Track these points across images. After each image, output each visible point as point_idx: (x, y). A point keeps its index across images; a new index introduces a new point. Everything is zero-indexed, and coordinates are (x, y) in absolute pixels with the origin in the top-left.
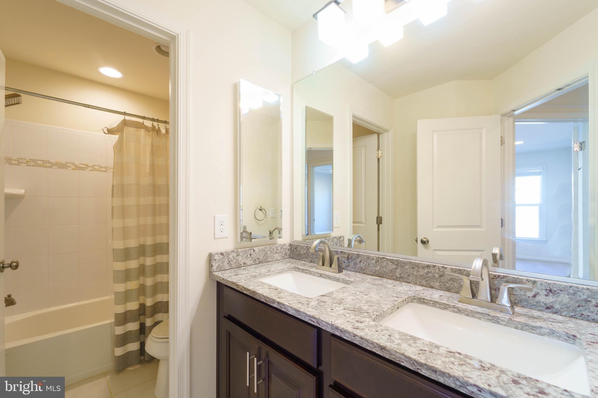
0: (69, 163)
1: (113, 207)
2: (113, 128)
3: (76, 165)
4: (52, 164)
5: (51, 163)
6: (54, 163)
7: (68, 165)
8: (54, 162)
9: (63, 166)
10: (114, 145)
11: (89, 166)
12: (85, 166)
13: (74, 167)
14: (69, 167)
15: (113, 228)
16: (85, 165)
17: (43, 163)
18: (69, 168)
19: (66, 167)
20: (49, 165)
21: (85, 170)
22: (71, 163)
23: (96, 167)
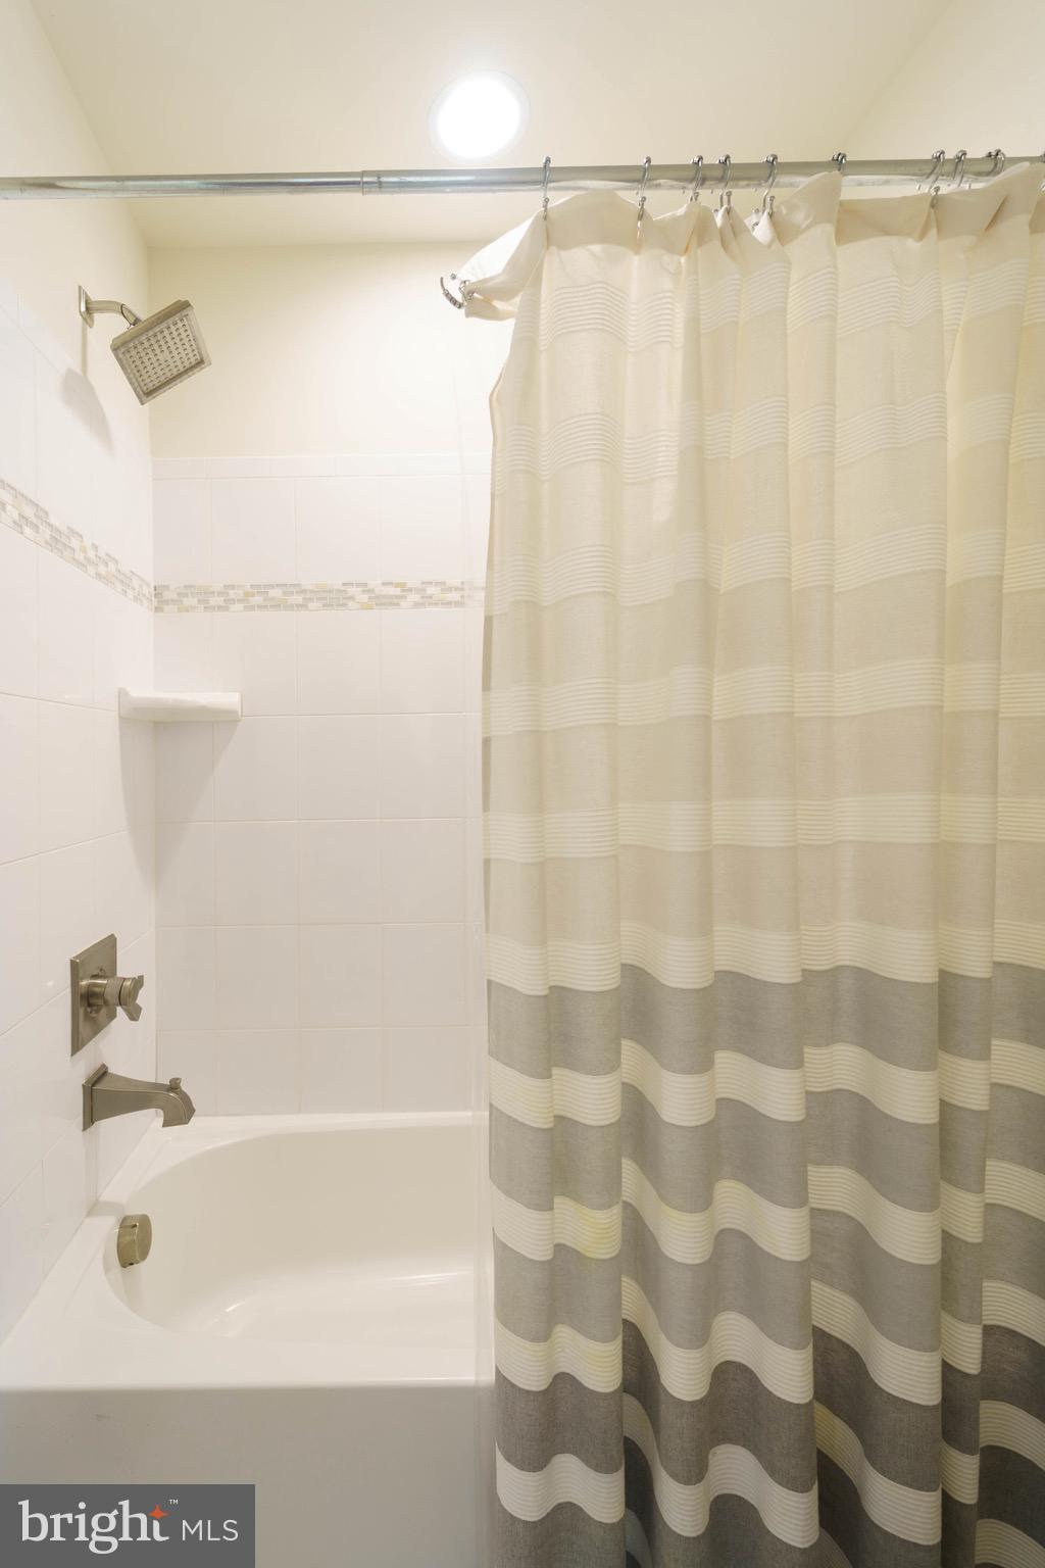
0: (352, 584)
1: (486, 742)
2: (492, 278)
3: (373, 591)
4: (309, 595)
5: (304, 591)
6: (311, 592)
7: (351, 591)
8: (311, 588)
9: (333, 598)
10: (492, 395)
11: (410, 590)
12: (398, 591)
13: (365, 598)
14: (352, 598)
15: (487, 862)
16: (397, 585)
17: (284, 593)
18: (351, 604)
19: (344, 601)
20: (298, 599)
21: (398, 604)
22: (358, 585)
23: (431, 590)
